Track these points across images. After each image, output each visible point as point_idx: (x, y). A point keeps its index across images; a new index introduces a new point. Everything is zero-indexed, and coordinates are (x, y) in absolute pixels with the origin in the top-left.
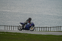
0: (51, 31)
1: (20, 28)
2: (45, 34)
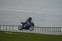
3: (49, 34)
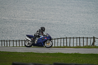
3: (8, 51)
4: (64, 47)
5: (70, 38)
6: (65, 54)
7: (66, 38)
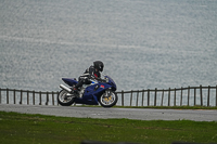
0: (123, 107)
1: (66, 99)
2: (103, 118)
4: (196, 108)
5: (209, 87)
6: (198, 123)
7: (201, 87)
